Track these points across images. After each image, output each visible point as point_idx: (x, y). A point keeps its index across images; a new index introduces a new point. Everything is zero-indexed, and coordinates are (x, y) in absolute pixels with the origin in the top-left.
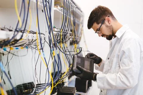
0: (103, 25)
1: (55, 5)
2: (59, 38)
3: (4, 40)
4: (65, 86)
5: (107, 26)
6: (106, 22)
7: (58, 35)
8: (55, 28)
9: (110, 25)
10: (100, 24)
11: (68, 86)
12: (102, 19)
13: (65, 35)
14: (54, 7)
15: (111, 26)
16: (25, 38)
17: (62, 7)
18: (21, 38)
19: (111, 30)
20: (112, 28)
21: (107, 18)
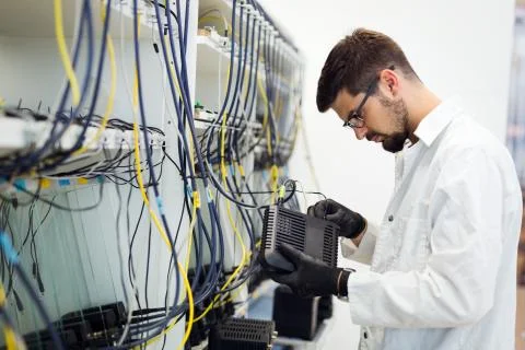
1: (201, 26)
2: (214, 146)
4: (235, 316)
5: (386, 103)
6: (383, 88)
7: (212, 135)
8: (202, 107)
9: (397, 98)
10: (362, 96)
11: (246, 317)
12: (369, 75)
13: (237, 135)
14: (199, 34)
15: (401, 100)
16: (93, 146)
17: (226, 35)
18: (78, 146)
19: (401, 116)
20: (405, 110)
21: (384, 72)
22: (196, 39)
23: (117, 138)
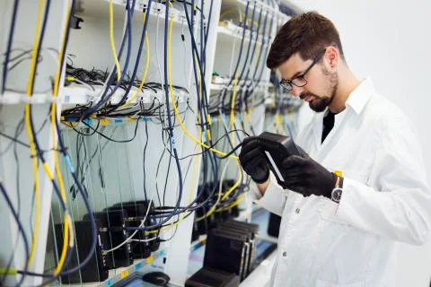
0: (316, 65)
1: (221, 20)
2: (227, 101)
3: (84, 106)
4: (237, 219)
5: (325, 72)
7: (225, 94)
8: (218, 75)
11: (249, 221)
13: (247, 94)
14: (219, 25)
16: (134, 102)
17: (240, 26)
18: (122, 103)
21: (329, 48)
22: (216, 29)
23: (151, 97)
